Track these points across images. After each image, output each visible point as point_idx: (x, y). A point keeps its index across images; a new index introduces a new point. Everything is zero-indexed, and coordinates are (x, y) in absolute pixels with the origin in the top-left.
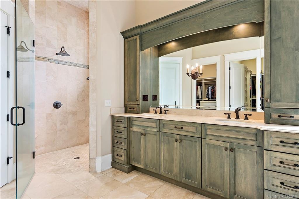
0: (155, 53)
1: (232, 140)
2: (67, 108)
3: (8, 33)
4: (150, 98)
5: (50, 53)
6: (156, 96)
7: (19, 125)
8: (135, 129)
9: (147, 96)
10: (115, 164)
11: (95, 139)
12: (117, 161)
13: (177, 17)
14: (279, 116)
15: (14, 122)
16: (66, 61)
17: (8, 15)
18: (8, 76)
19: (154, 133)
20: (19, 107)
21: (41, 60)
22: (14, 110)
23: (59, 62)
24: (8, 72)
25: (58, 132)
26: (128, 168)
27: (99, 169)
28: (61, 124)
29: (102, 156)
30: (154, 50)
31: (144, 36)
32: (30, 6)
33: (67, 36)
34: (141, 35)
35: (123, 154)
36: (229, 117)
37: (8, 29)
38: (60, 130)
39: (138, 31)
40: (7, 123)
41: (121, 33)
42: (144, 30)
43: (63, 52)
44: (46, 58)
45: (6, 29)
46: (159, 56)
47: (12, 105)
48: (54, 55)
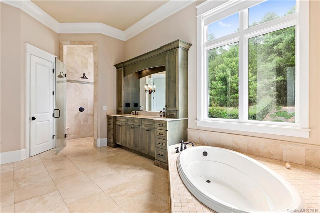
0: (136, 76)
1: (149, 126)
2: (87, 112)
3: (53, 72)
4: (132, 105)
5: (77, 77)
6: (137, 104)
7: (57, 117)
8: (118, 123)
9: (130, 104)
10: (109, 144)
11: (97, 128)
12: (109, 142)
13: (138, 60)
14: (170, 114)
15: (55, 116)
16: (87, 81)
17: (53, 63)
18: (53, 94)
19: (124, 125)
20: (57, 109)
21: (71, 82)
22: (55, 110)
23: (82, 82)
24: (53, 92)
25: (82, 127)
26: (114, 145)
27: (99, 145)
28: (84, 122)
29: (101, 138)
30: (135, 74)
31: (126, 68)
32: (64, 55)
33: (87, 65)
34: (124, 67)
35: (111, 137)
36: (161, 116)
37: (53, 70)
38: (83, 126)
39: (122, 65)
40: (52, 118)
41: (114, 65)
42: (125, 64)
43: (84, 77)
44: (75, 81)
45: (52, 70)
46: (139, 78)
47: (55, 108)
48: (79, 78)
